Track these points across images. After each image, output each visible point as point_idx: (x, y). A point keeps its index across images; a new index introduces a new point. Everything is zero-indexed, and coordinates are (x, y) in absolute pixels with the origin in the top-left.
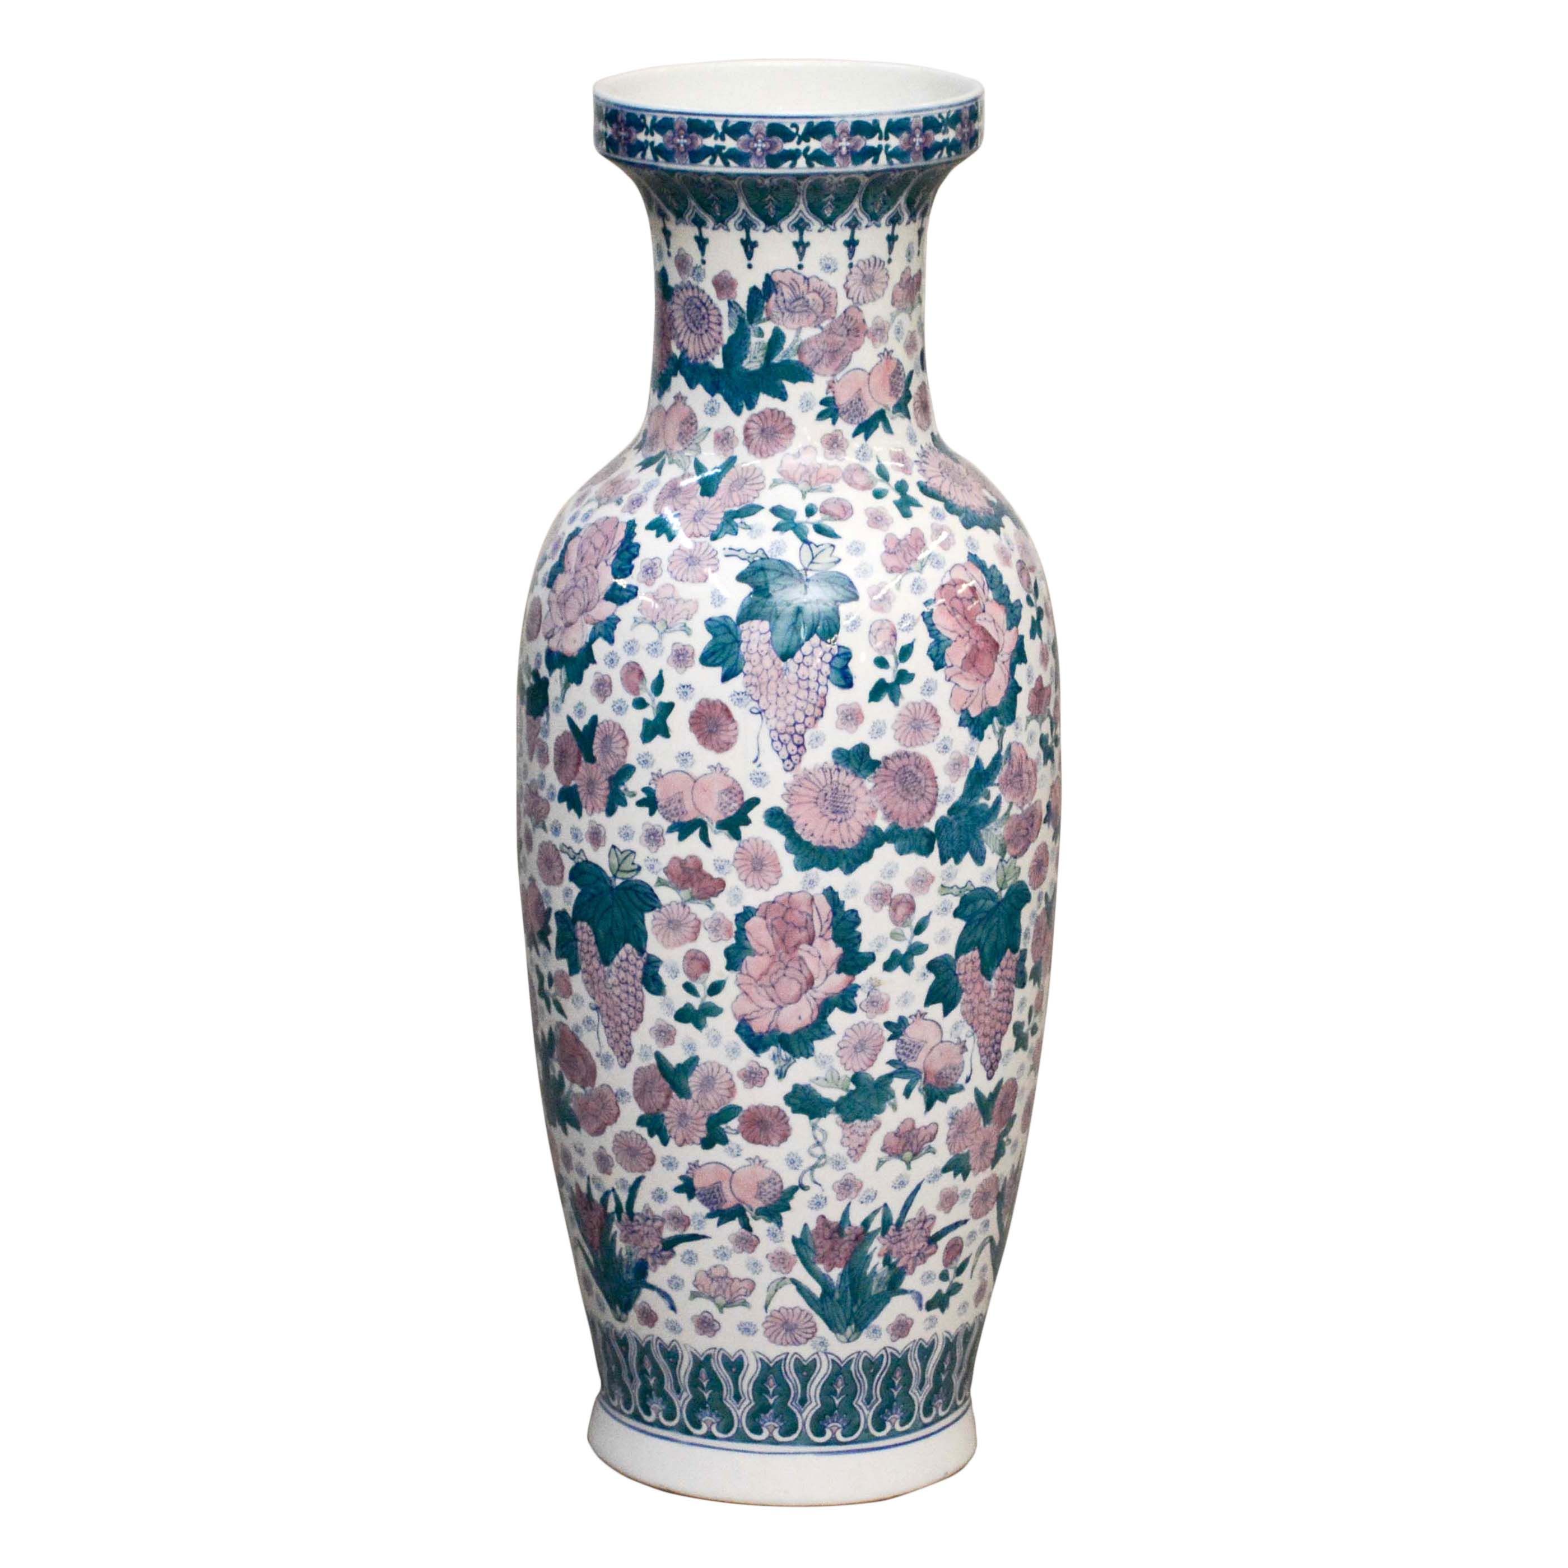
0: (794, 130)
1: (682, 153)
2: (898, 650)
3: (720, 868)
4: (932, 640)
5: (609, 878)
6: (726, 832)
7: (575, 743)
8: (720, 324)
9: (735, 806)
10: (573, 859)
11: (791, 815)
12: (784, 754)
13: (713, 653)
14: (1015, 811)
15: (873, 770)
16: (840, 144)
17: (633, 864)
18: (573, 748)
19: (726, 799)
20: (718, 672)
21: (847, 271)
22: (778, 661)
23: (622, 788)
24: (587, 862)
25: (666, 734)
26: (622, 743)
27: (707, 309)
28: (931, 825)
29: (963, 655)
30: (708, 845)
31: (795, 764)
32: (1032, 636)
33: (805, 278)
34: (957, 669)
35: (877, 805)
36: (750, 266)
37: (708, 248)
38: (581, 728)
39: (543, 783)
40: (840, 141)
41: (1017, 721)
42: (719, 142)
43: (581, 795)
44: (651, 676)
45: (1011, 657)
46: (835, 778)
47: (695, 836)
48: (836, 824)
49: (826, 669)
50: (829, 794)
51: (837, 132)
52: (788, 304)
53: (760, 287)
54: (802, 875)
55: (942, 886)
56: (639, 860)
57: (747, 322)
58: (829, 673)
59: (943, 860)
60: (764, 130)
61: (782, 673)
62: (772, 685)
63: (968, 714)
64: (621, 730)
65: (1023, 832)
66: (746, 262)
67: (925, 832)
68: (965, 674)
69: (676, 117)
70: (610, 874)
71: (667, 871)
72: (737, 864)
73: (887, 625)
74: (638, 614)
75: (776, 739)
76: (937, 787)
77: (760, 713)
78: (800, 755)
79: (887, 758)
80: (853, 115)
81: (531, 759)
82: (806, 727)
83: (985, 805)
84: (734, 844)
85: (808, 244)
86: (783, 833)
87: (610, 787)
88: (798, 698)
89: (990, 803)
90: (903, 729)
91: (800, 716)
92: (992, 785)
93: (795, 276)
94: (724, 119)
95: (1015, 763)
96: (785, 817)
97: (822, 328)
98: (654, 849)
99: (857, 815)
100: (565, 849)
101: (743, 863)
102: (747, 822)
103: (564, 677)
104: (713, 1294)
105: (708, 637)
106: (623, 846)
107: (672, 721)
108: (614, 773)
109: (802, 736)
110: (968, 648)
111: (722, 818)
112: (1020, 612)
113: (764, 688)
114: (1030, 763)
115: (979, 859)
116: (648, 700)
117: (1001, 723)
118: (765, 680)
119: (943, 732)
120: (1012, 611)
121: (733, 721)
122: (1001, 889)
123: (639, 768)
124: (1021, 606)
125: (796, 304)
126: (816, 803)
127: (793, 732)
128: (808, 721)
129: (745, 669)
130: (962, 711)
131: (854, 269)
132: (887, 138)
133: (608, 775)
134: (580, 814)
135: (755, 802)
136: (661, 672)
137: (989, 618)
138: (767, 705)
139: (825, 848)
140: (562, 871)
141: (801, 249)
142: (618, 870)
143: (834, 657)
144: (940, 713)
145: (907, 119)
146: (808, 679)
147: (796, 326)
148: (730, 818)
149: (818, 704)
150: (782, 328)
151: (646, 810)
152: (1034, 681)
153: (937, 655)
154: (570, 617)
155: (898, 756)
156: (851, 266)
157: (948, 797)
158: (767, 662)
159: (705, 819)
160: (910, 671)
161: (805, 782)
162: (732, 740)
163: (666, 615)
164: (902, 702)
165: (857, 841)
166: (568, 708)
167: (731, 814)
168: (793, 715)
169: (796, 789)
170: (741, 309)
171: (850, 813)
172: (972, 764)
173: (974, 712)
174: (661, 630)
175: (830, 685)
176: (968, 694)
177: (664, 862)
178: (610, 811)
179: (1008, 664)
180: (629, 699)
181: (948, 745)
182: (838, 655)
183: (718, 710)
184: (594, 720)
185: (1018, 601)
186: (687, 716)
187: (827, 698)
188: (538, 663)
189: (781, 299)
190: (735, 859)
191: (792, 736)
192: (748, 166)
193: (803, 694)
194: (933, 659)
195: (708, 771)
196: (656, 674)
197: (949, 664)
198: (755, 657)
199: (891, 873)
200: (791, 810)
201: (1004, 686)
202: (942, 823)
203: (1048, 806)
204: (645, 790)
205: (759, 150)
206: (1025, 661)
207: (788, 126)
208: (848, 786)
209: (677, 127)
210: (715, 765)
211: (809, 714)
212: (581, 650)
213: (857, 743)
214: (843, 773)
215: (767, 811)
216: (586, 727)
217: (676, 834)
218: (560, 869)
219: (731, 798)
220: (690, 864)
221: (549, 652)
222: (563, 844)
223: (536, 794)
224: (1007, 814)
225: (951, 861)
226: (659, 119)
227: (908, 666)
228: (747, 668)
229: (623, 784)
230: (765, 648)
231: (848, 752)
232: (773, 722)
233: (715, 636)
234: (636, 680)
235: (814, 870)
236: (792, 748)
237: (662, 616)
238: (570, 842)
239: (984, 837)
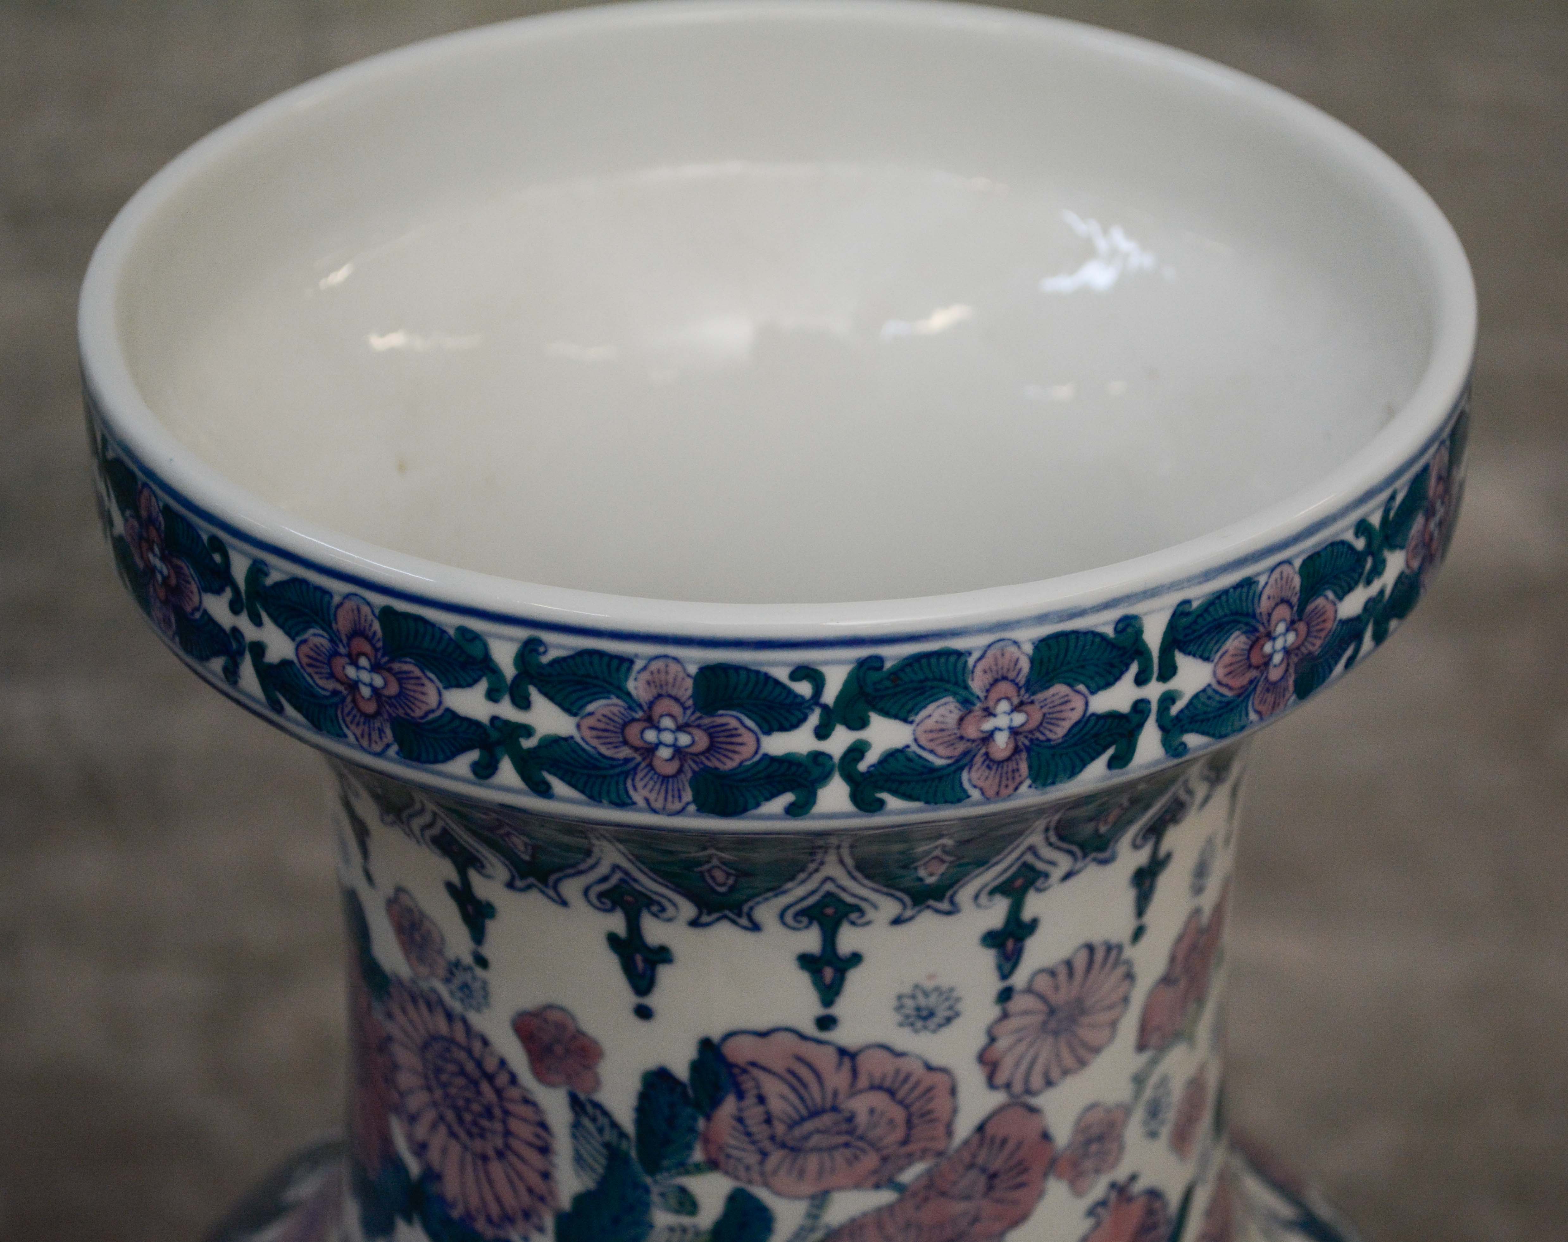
0: (804, 689)
1: (369, 718)
8: (545, 1150)
16: (988, 725)
21: (994, 1012)
27: (499, 1092)
33: (843, 1052)
36: (644, 1013)
37: (492, 927)
40: (989, 713)
42: (506, 710)
51: (977, 684)
52: (780, 1129)
53: (681, 1070)
57: (637, 1167)
60: (685, 690)
66: (627, 998)
69: (339, 588)
80: (1042, 619)
85: (856, 959)
93: (809, 1050)
94: (523, 633)
97: (900, 1188)
125: (809, 1126)
131: (1019, 1003)
132: (1168, 671)
141: (828, 973)
145: (1248, 583)
147: (808, 1187)
150: (763, 1194)
156: (1005, 995)
170: (614, 1125)
189: (753, 1115)
192: (624, 803)
205: (665, 753)
207: (782, 674)
209: (343, 624)
226: (275, 577)
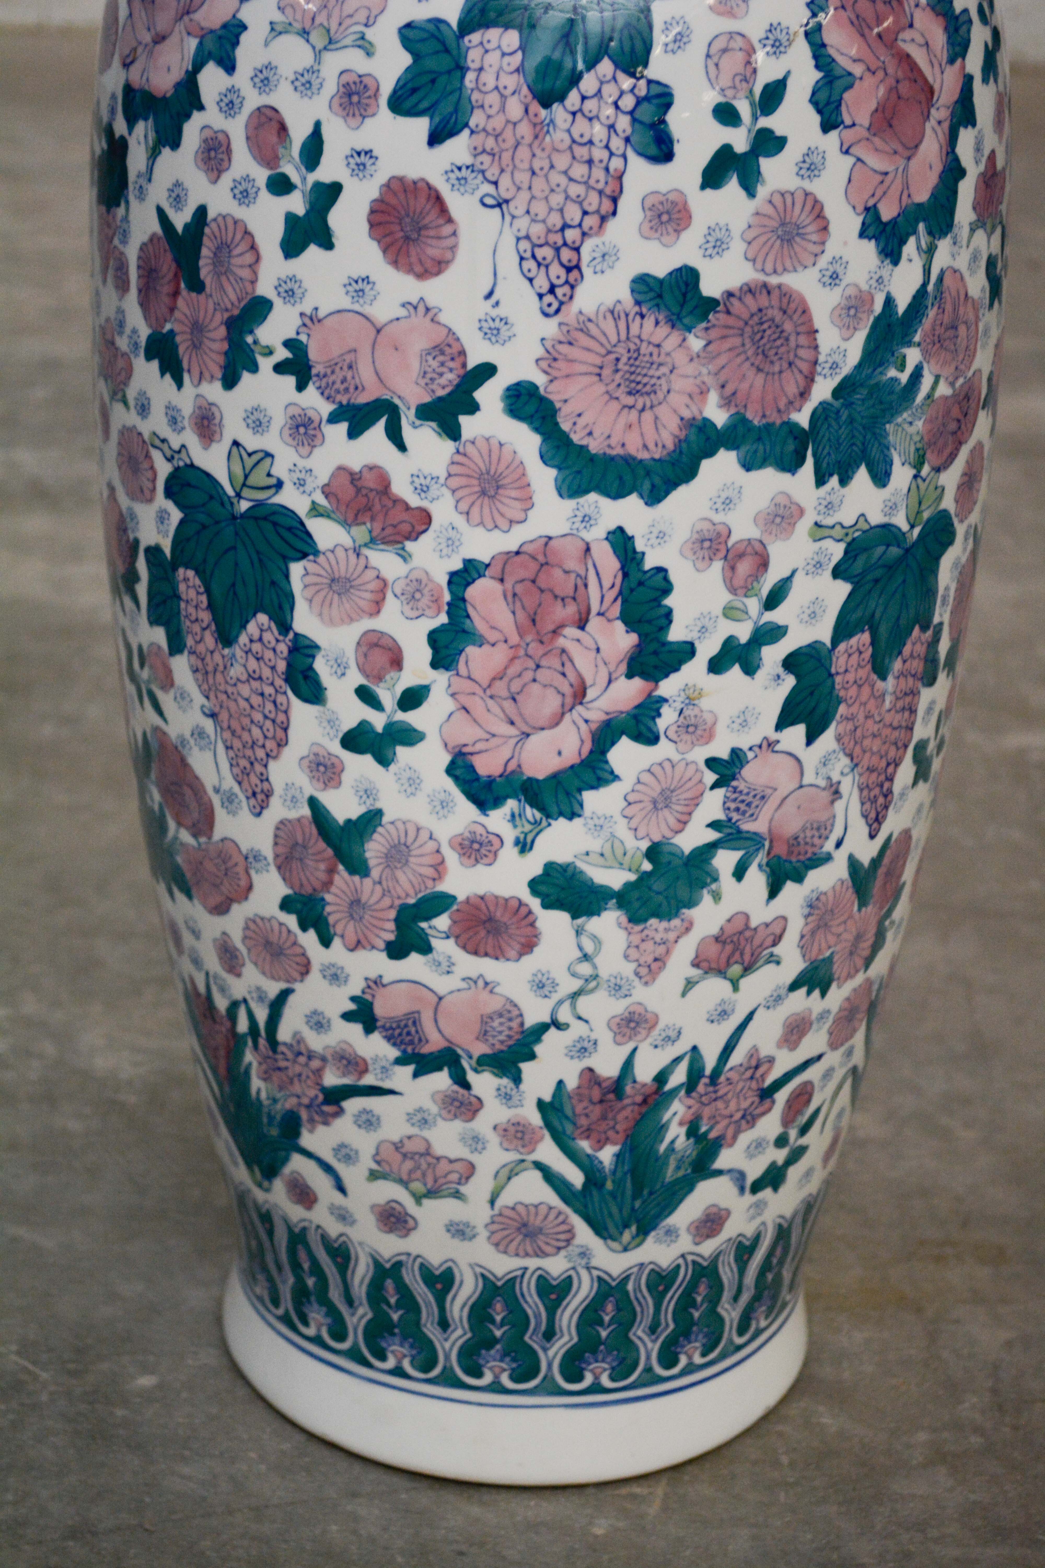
2: (758, 90)
3: (423, 490)
4: (818, 75)
5: (229, 497)
6: (434, 424)
7: (169, 256)
9: (450, 378)
10: (170, 460)
11: (552, 397)
12: (542, 283)
13: (414, 90)
14: (944, 390)
15: (704, 317)
17: (269, 475)
18: (167, 265)
19: (434, 364)
20: (421, 126)
22: (535, 107)
23: (249, 339)
24: (192, 466)
25: (327, 243)
26: (249, 258)
28: (802, 418)
29: (873, 105)
30: (402, 447)
31: (561, 303)
32: (985, 80)
34: (860, 132)
35: (709, 380)
38: (179, 227)
39: (121, 324)
41: (955, 230)
43: (181, 350)
44: (299, 133)
45: (953, 114)
46: (635, 329)
47: (378, 430)
48: (634, 414)
49: (624, 123)
50: (624, 360)
54: (570, 504)
55: (816, 524)
56: (280, 470)
58: (629, 131)
59: (820, 480)
61: (541, 130)
62: (523, 153)
63: (878, 217)
64: (247, 233)
65: (953, 426)
67: (793, 428)
68: (876, 140)
70: (230, 492)
71: (327, 491)
72: (455, 482)
73: (739, 42)
74: (278, 17)
75: (528, 255)
76: (816, 347)
77: (499, 205)
78: (572, 287)
79: (730, 294)
81: (105, 281)
82: (584, 234)
83: (895, 380)
84: (449, 446)
86: (537, 430)
87: (229, 338)
88: (571, 179)
89: (904, 377)
90: (763, 239)
91: (573, 214)
92: (909, 344)
95: (949, 307)
96: (542, 399)
98: (304, 450)
99: (673, 398)
100: (157, 442)
101: (463, 481)
102: (473, 408)
103: (151, 136)
104: (405, 1177)
105: (405, 59)
106: (251, 442)
107: (336, 218)
108: (236, 312)
109: (577, 250)
110: (882, 91)
111: (427, 399)
112: (969, 31)
113: (507, 156)
114: (970, 304)
115: (881, 478)
116: (295, 178)
117: (930, 233)
118: (511, 142)
119: (833, 248)
120: (957, 30)
121: (450, 220)
122: (912, 527)
123: (278, 302)
124: (970, 22)
126: (599, 375)
127: (560, 242)
128: (590, 222)
129: (472, 123)
130: (867, 209)
133: (226, 315)
134: (180, 384)
135: (487, 371)
136: (318, 125)
137: (920, 40)
138: (513, 190)
139: (612, 458)
140: (154, 480)
142: (244, 485)
143: (639, 102)
144: (828, 212)
146: (591, 142)
148: (440, 399)
149: (608, 191)
151: (290, 381)
152: (984, 160)
153: (828, 103)
154: (162, 24)
155: (749, 290)
157: (835, 366)
158: (515, 109)
159: (396, 401)
160: (779, 132)
161: (580, 336)
162: (448, 255)
163: (329, 16)
164: (762, 192)
165: (670, 446)
166: (158, 193)
167: (441, 393)
168: (561, 210)
169: (564, 349)
171: (660, 395)
172: (878, 307)
173: (887, 213)
174: (319, 45)
175: (631, 154)
176: (879, 178)
177: (323, 475)
178: (230, 382)
179: (946, 125)
180: (261, 175)
181: (840, 270)
182: (647, 98)
183: (422, 200)
184: (202, 211)
185: (966, 11)
186: (365, 209)
187: (625, 179)
188: (113, 111)
190: (450, 475)
191: (557, 250)
193: (579, 171)
194: (819, 112)
195: (403, 312)
196: (308, 130)
197: (848, 122)
198: (493, 99)
199: (728, 502)
200: (552, 388)
201: (938, 167)
202: (821, 414)
203: (990, 379)
204: (288, 344)
206: (974, 125)
208: (658, 346)
210: (415, 301)
211: (590, 209)
212: (178, 85)
213: (678, 265)
214: (649, 322)
215: (508, 389)
216: (187, 227)
217: (343, 427)
218: (149, 474)
219: (442, 364)
220: (369, 481)
221: (128, 89)
222: (154, 434)
223: (113, 343)
224: (929, 396)
225: (834, 481)
227: (775, 122)
228: (477, 119)
229: (251, 332)
230: (511, 82)
231: (661, 282)
232: (523, 224)
233: (417, 57)
234: (274, 139)
235: (593, 497)
236: (556, 270)
237: (321, 19)
238: (165, 431)
239: (891, 438)
